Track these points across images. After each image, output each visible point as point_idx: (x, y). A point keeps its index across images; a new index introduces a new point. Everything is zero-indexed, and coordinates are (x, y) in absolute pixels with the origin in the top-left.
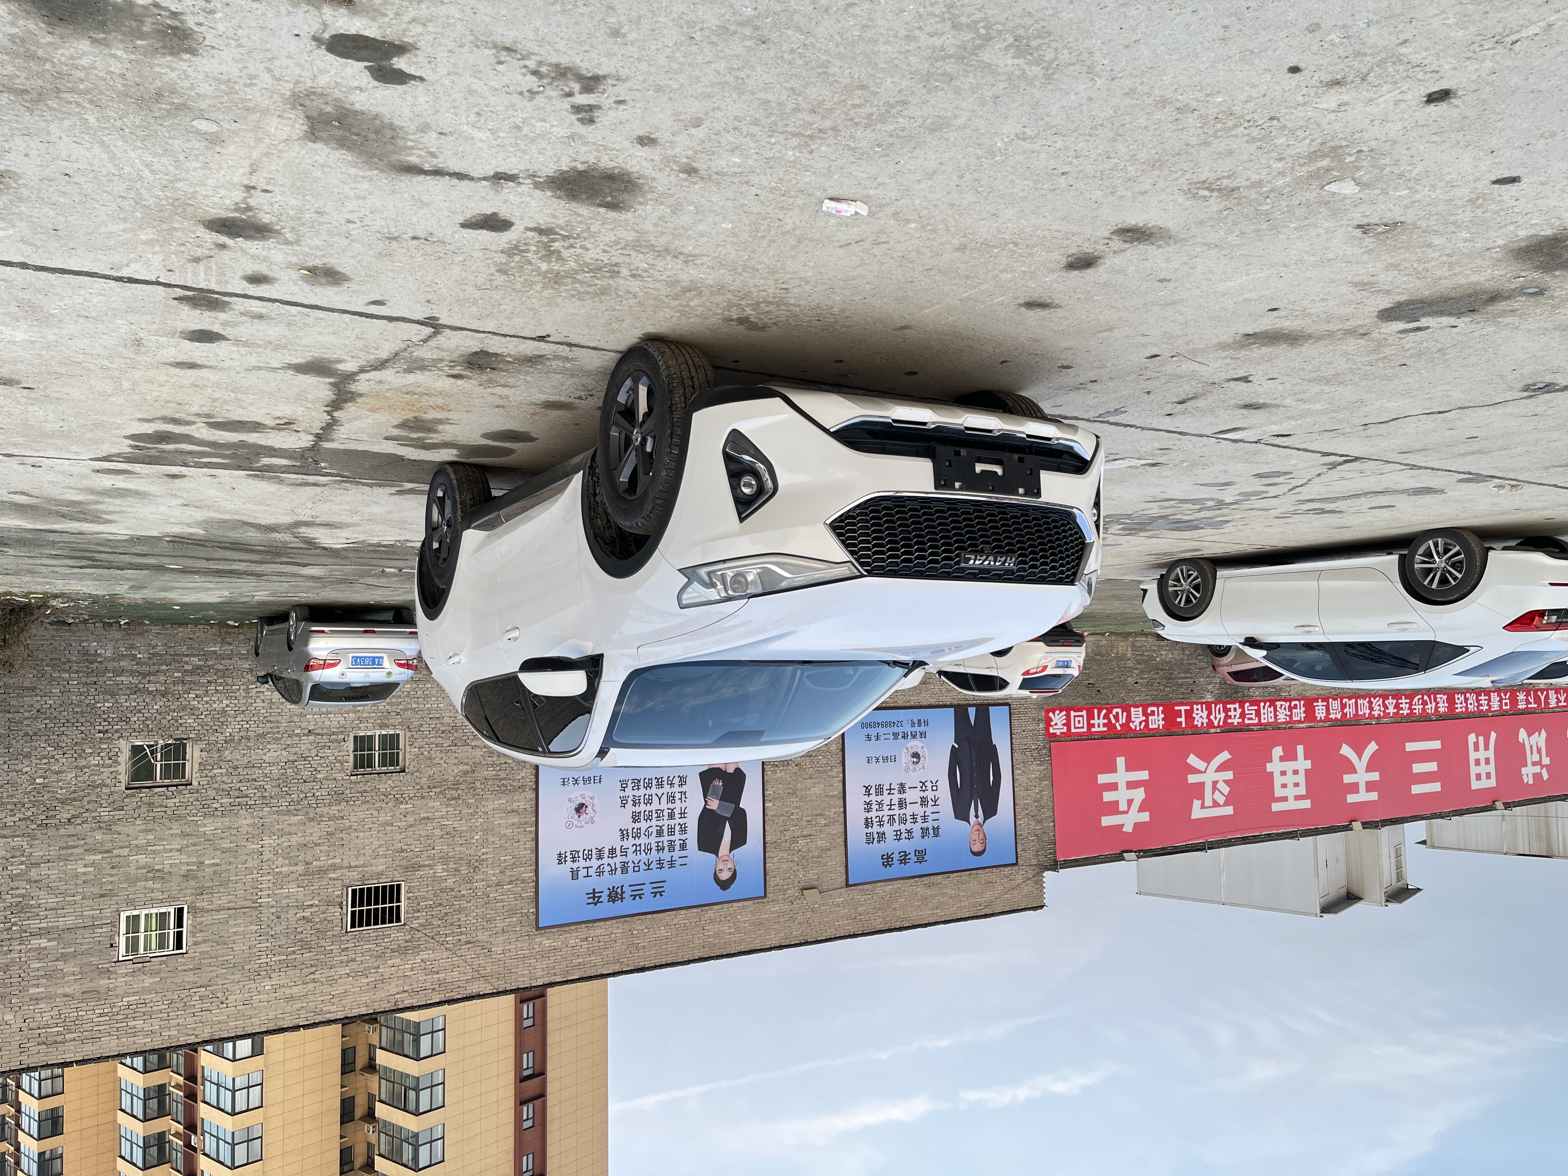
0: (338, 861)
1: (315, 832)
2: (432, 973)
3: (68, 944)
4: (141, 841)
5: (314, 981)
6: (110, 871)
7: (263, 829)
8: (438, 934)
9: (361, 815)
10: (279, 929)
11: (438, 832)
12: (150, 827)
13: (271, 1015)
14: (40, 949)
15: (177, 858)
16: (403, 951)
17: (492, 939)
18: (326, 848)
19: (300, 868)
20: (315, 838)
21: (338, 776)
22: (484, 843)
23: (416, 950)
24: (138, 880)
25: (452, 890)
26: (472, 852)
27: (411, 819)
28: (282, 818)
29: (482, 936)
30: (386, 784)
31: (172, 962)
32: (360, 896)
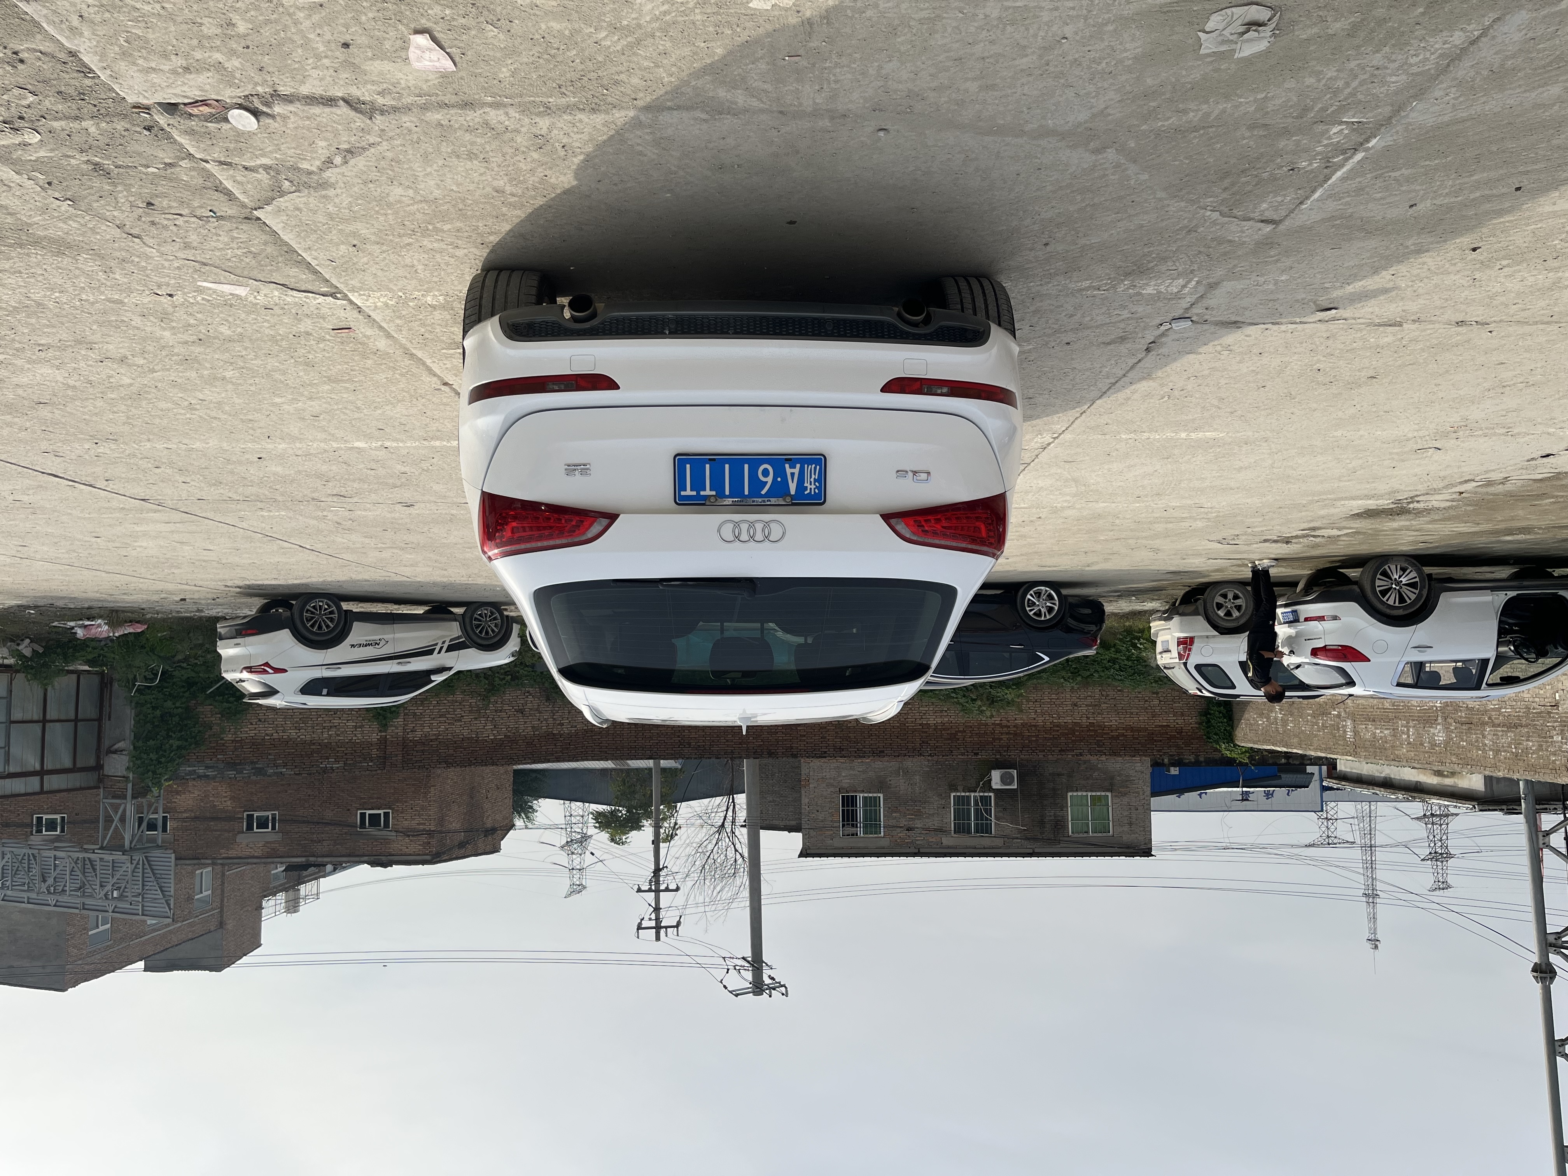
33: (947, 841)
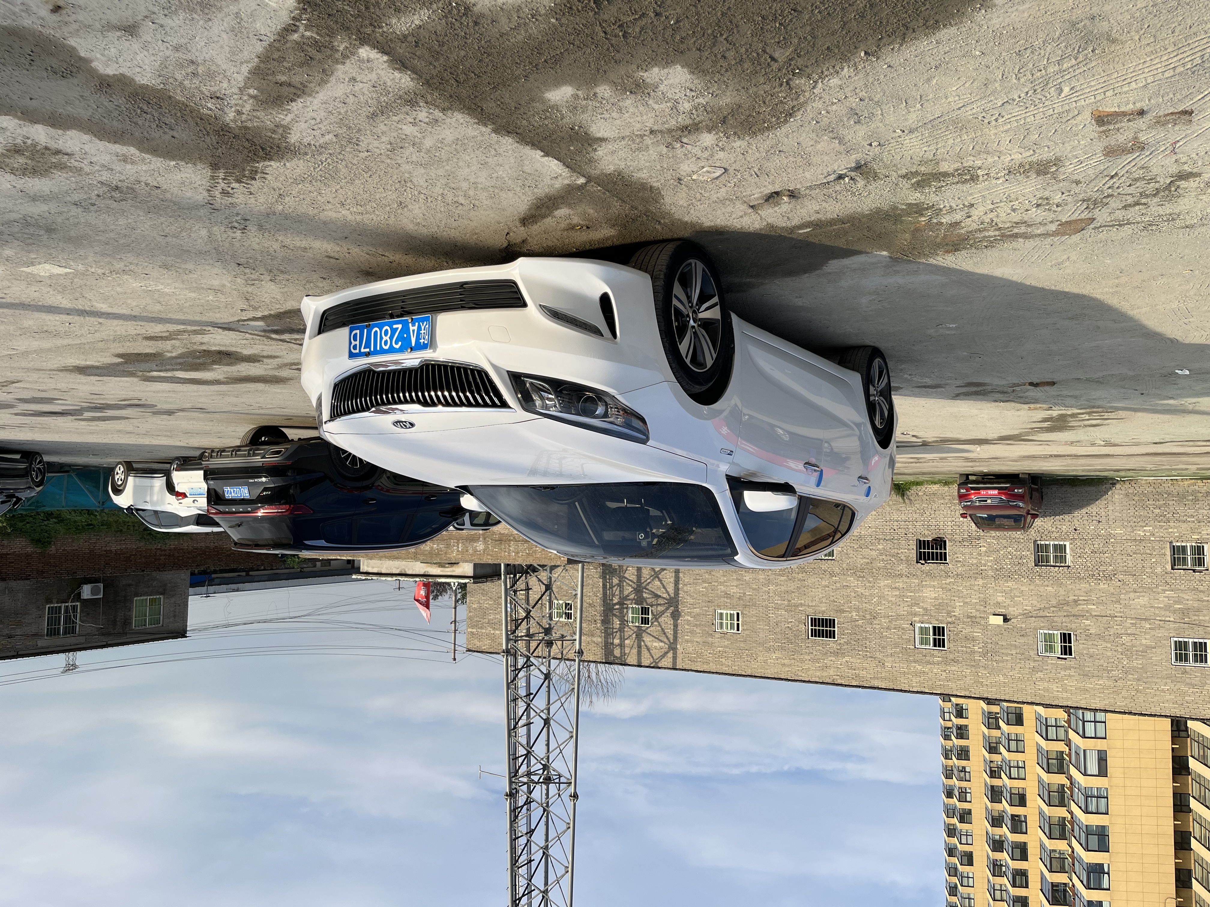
0: (803, 602)
1: (792, 586)
2: (851, 669)
3: (697, 621)
5: (794, 659)
6: (711, 591)
7: (769, 582)
8: (854, 649)
9: (814, 580)
10: (778, 630)
12: (726, 574)
13: (776, 671)
14: (688, 620)
15: (735, 590)
16: (836, 654)
17: (885, 659)
18: (797, 594)
19: (786, 603)
20: (792, 588)
22: (879, 603)
23: (843, 655)
24: (721, 597)
25: (862, 627)
26: (872, 608)
27: (838, 585)
28: (777, 577)
29: (879, 655)
30: (824, 566)
31: (735, 636)
32: (815, 622)
33: (41, 643)
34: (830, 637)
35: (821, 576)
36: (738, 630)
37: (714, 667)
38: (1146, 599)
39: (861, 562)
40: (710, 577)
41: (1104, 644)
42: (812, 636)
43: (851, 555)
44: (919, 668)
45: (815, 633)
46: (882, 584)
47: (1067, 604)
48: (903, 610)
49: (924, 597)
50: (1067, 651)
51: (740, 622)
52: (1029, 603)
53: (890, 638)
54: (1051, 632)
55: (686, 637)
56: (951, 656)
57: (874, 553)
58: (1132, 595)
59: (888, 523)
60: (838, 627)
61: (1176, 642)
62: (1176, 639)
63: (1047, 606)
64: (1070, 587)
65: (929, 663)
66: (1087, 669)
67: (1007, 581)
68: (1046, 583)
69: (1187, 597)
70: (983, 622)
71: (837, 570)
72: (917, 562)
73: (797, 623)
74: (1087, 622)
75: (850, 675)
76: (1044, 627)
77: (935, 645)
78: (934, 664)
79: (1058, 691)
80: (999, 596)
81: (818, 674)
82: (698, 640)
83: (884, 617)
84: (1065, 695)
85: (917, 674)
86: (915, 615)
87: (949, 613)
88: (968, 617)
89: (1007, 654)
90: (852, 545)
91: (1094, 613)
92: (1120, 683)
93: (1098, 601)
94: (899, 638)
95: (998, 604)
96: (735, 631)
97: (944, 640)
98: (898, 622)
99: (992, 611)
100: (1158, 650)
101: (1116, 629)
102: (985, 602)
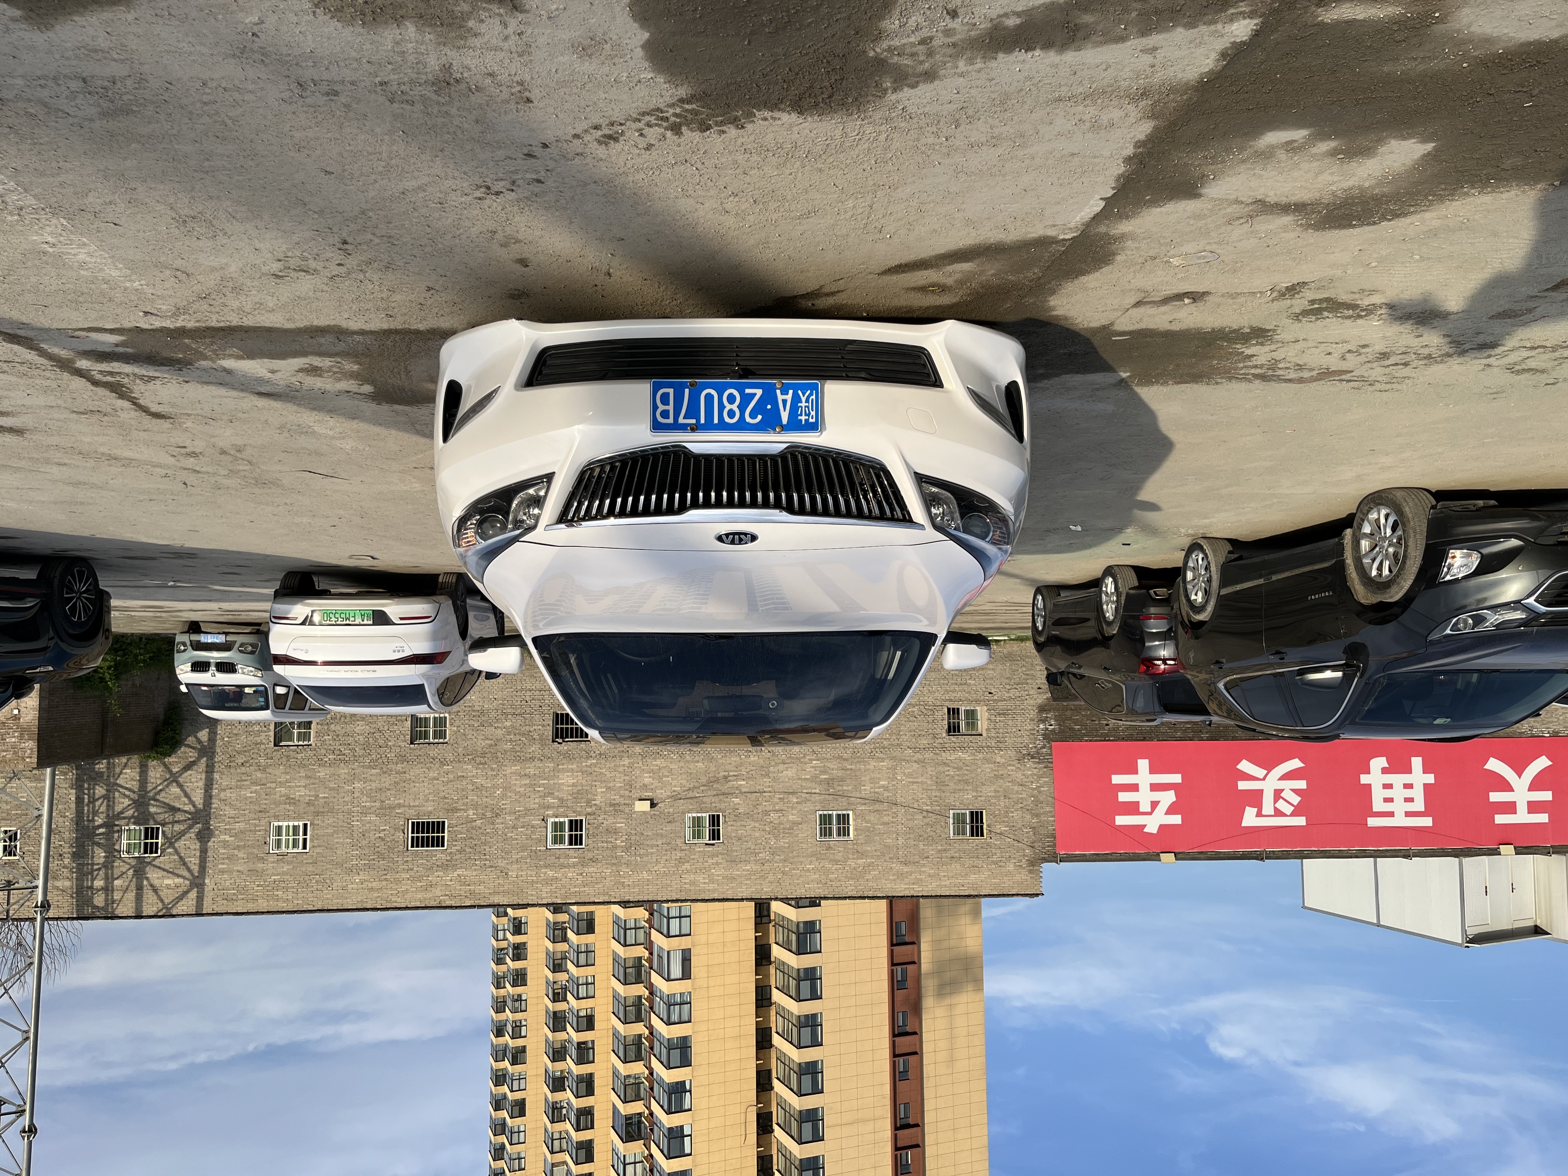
0: (402, 801)
1: (387, 781)
2: (464, 885)
3: (242, 840)
4: (282, 779)
5: (386, 880)
6: (264, 796)
7: (354, 777)
8: (470, 858)
9: (418, 772)
11: (470, 787)
12: (288, 770)
13: (359, 899)
14: (225, 842)
15: (303, 792)
16: (445, 867)
17: (509, 867)
18: (393, 792)
19: (378, 804)
20: (387, 785)
21: (403, 744)
22: (503, 797)
23: (455, 867)
24: (280, 803)
25: (480, 828)
26: (495, 802)
27: (451, 776)
28: (366, 770)
29: (502, 863)
30: (433, 751)
31: (299, 857)
32: (418, 827)
34: (438, 846)
35: (428, 765)
36: (305, 847)
37: (265, 904)
38: (794, 770)
39: (482, 743)
40: (264, 776)
41: (753, 824)
42: (412, 846)
43: (469, 737)
44: (551, 873)
45: (416, 842)
46: (509, 771)
47: (717, 781)
48: (534, 802)
49: (560, 784)
50: (715, 835)
51: (308, 837)
52: (677, 783)
53: (516, 839)
54: (699, 815)
55: (220, 866)
56: (590, 855)
57: (499, 732)
58: (781, 767)
59: (518, 694)
60: (449, 831)
61: (821, 815)
62: (821, 812)
63: (697, 785)
64: (721, 761)
65: (563, 866)
66: (735, 854)
67: (655, 759)
68: (697, 758)
69: (832, 767)
70: (627, 810)
71: (450, 757)
72: (553, 741)
73: (392, 831)
74: (736, 800)
75: (462, 893)
76: (692, 810)
77: (571, 844)
78: (568, 866)
79: (705, 883)
80: (646, 777)
81: (419, 896)
82: (240, 868)
83: (510, 813)
84: (711, 887)
85: (548, 882)
86: (548, 807)
87: (588, 802)
88: (611, 805)
89: (652, 847)
90: (472, 722)
91: (744, 790)
92: (767, 867)
93: (748, 776)
94: (527, 839)
95: (645, 787)
96: (300, 850)
97: (581, 835)
98: (527, 819)
99: (638, 795)
100: (804, 826)
101: (765, 805)
102: (630, 786)
